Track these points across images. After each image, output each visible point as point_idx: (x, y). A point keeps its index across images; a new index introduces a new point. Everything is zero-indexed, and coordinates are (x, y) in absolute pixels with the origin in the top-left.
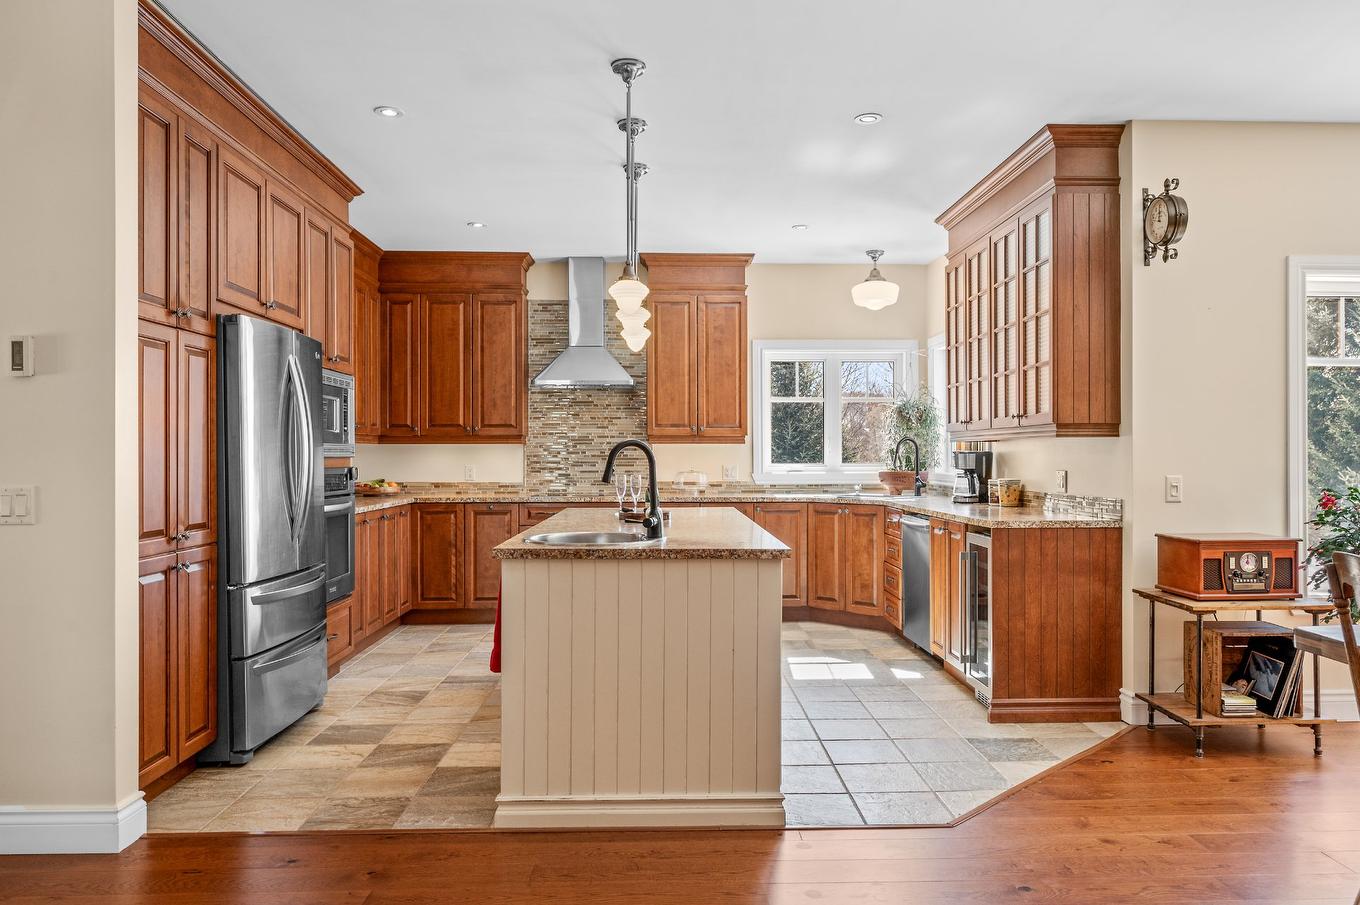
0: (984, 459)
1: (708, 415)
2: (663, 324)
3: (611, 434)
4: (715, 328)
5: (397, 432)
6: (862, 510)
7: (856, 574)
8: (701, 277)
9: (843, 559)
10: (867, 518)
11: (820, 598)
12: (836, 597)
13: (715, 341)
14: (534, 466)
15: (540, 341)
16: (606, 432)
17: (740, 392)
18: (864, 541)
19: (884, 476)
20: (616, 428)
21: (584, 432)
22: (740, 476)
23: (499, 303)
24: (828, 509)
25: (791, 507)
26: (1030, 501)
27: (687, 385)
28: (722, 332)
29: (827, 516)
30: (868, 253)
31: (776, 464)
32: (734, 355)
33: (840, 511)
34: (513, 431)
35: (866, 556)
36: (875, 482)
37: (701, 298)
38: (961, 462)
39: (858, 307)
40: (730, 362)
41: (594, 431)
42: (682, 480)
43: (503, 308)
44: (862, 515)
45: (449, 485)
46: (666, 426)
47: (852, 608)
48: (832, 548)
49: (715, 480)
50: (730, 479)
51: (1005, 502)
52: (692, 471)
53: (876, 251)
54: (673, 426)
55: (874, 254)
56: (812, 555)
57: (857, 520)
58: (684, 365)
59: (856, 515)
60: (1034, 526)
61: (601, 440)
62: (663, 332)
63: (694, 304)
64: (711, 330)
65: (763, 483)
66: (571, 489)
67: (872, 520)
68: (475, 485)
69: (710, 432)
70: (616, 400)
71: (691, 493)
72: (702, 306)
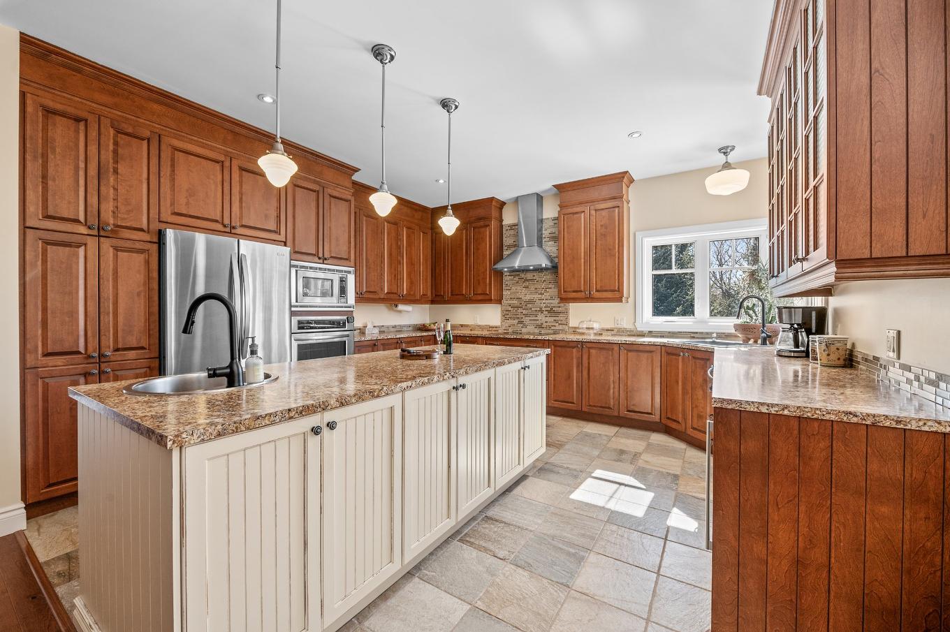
0: (814, 314)
1: (596, 284)
2: (568, 227)
3: (546, 298)
4: (601, 226)
5: (438, 299)
6: (698, 355)
7: (694, 406)
8: (594, 194)
9: (685, 392)
10: (702, 362)
11: (668, 418)
12: (680, 420)
13: (602, 235)
14: (505, 316)
15: (509, 247)
16: (543, 297)
17: (619, 267)
18: (700, 380)
19: (737, 327)
20: (548, 294)
21: (532, 297)
22: (626, 324)
23: (481, 227)
24: (674, 352)
25: (648, 348)
26: (858, 363)
27: (583, 264)
28: (606, 228)
29: (674, 357)
30: (720, 150)
31: (656, 317)
32: (614, 243)
33: (682, 354)
34: (487, 297)
35: (701, 392)
36: (729, 331)
37: (592, 208)
38: (785, 316)
39: (709, 194)
40: (611, 247)
41: (537, 296)
42: (585, 326)
43: (483, 229)
44: (698, 358)
45: (467, 326)
46: (569, 292)
47: (690, 431)
48: (677, 382)
49: (609, 327)
50: (619, 326)
51: (825, 361)
52: (590, 321)
53: (728, 147)
54: (574, 292)
55: (724, 151)
56: (664, 384)
57: (695, 362)
58: (581, 252)
59: (694, 358)
60: (786, 412)
61: (541, 301)
62: (568, 233)
63: (587, 212)
64: (599, 228)
65: (643, 330)
66: (524, 330)
67: (706, 363)
68: (479, 326)
69: (598, 295)
70: (548, 277)
71: (589, 335)
72: (593, 212)
